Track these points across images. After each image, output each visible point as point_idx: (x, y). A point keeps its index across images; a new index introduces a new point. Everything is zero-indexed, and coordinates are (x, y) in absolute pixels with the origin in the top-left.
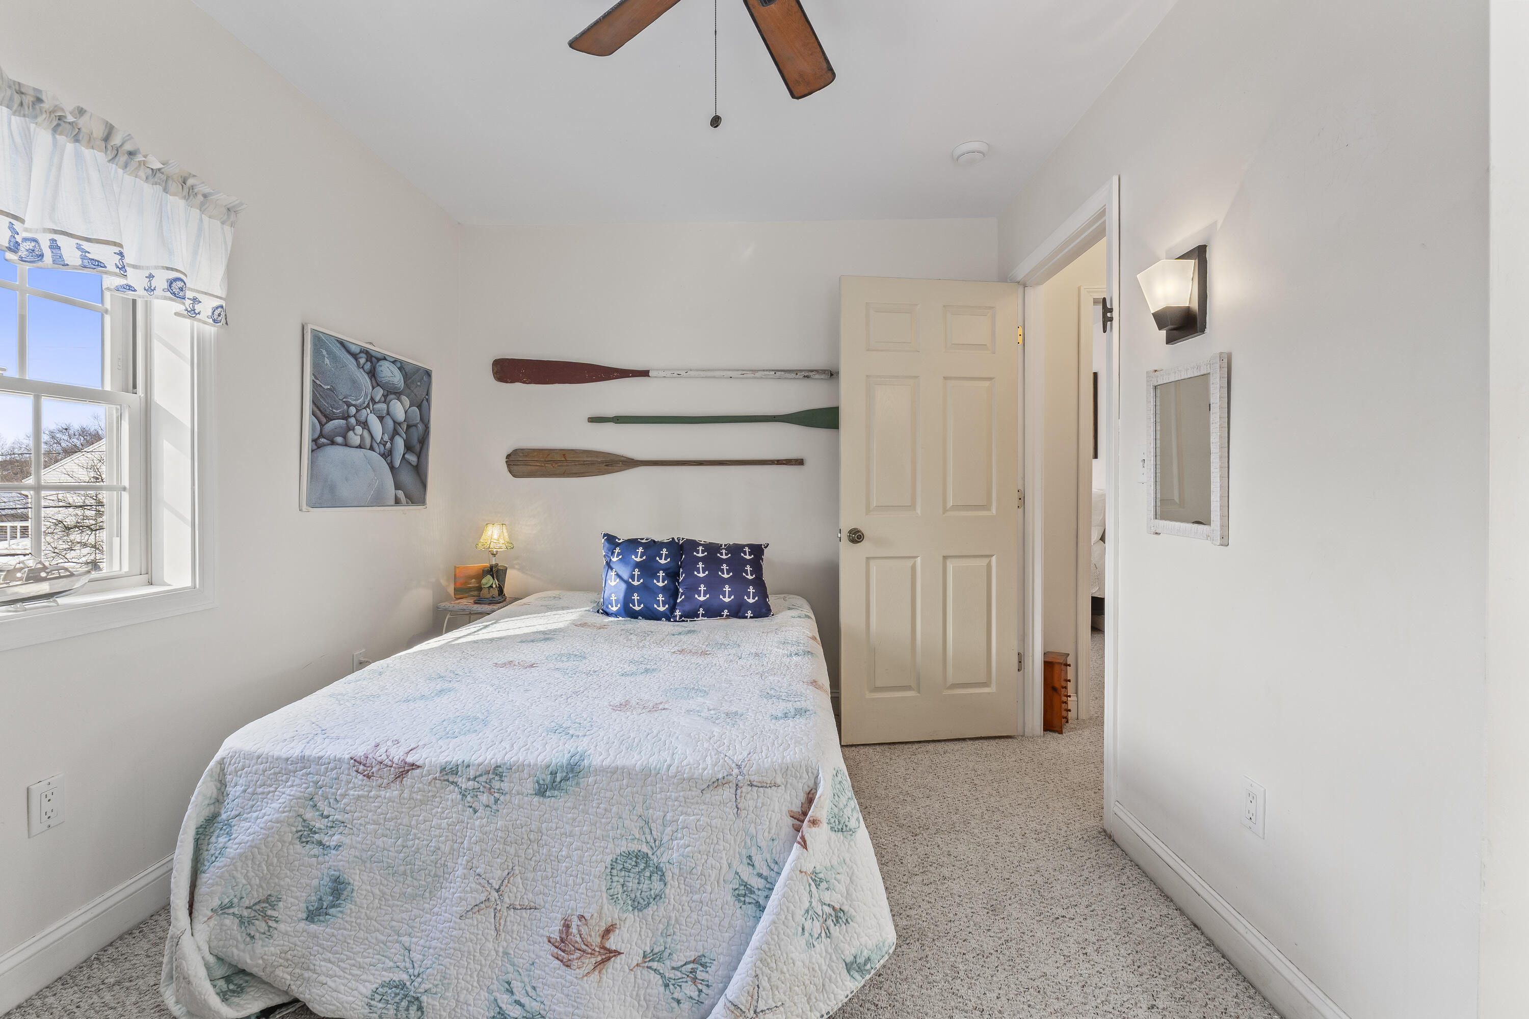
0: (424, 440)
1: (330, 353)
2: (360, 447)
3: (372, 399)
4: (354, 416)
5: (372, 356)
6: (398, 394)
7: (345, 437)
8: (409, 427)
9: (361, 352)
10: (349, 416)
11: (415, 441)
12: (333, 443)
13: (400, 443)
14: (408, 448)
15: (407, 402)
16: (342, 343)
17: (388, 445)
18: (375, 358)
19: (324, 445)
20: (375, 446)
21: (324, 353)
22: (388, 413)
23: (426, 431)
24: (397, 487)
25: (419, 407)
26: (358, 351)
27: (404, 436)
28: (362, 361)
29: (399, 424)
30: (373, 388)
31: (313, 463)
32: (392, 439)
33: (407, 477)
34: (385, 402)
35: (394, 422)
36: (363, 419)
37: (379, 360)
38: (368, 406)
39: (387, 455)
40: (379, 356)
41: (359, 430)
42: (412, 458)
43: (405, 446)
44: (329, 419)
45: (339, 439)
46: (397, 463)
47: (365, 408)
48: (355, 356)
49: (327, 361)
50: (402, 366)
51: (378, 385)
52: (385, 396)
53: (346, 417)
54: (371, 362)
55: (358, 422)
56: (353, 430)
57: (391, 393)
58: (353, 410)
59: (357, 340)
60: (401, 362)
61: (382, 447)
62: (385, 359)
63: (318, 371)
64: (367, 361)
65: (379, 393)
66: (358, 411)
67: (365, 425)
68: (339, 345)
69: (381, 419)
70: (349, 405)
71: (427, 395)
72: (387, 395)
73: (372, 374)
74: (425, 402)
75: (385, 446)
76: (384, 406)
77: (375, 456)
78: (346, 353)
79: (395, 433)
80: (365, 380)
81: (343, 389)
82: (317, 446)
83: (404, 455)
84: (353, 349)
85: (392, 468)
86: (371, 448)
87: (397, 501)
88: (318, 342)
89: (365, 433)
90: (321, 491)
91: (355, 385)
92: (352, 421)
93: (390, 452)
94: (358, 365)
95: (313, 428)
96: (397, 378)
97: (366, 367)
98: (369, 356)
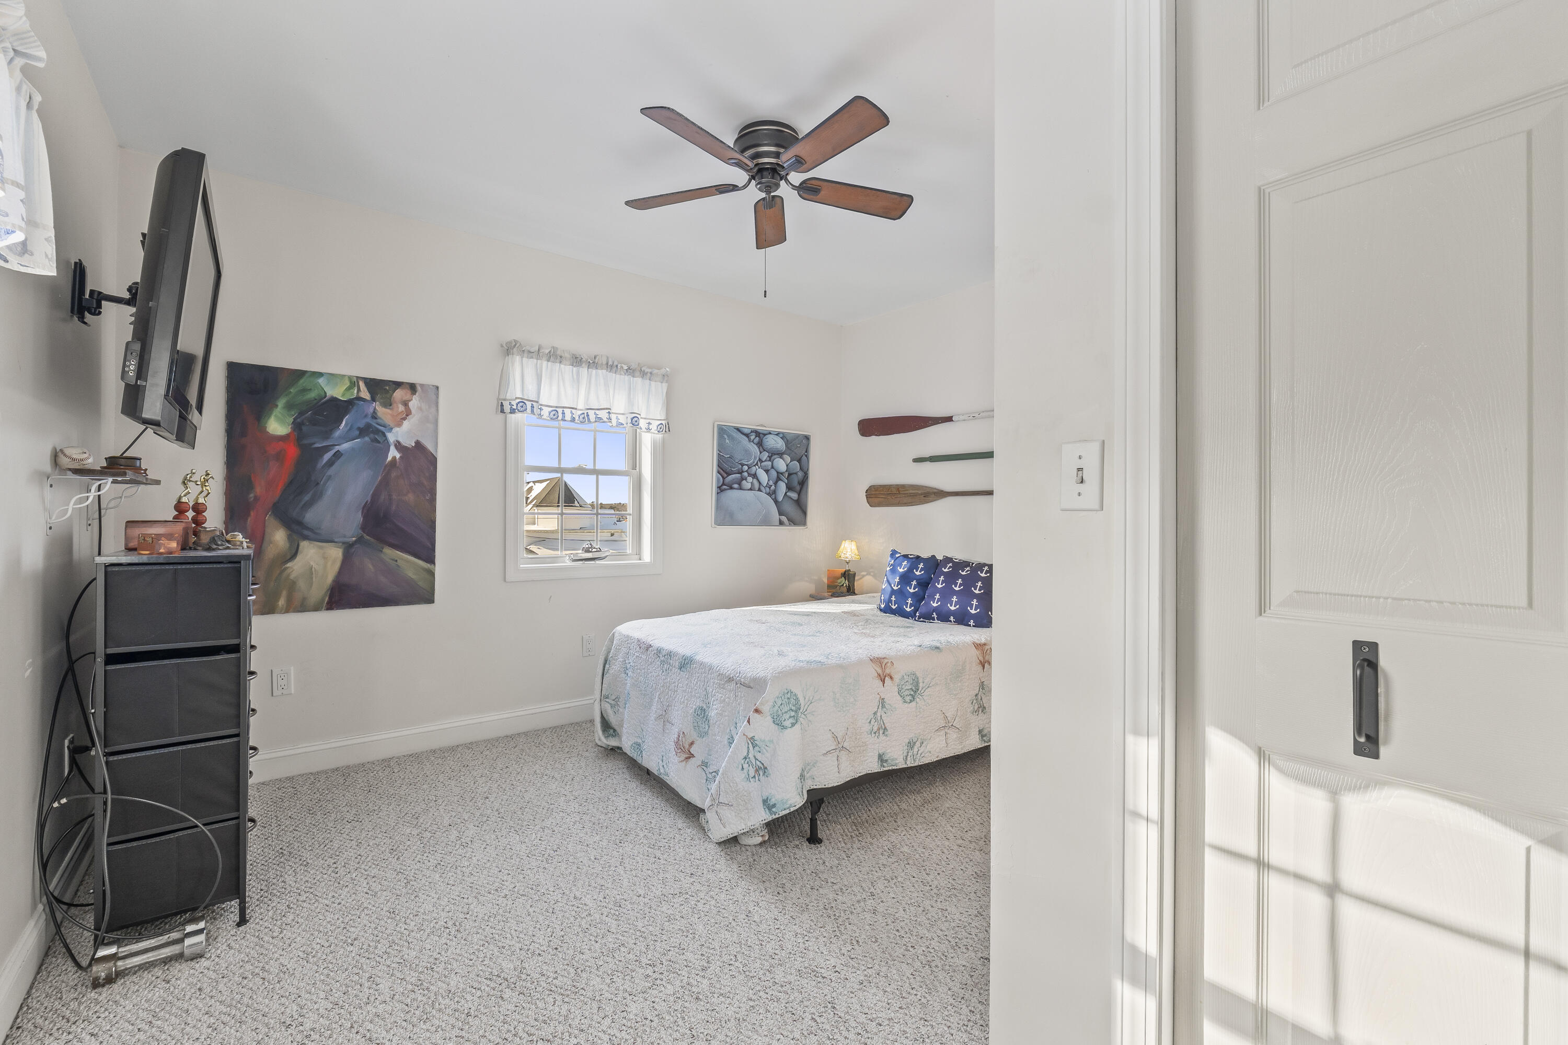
0: (803, 483)
1: (731, 437)
2: (751, 489)
3: (760, 460)
4: (747, 471)
5: (760, 433)
6: (781, 455)
7: (740, 484)
8: (790, 475)
9: (752, 432)
10: (743, 472)
11: (795, 483)
12: (731, 488)
13: (782, 486)
14: (789, 488)
15: (788, 459)
16: (738, 429)
17: (773, 487)
18: (763, 434)
19: (725, 490)
20: (762, 488)
21: (726, 436)
22: (772, 467)
23: (805, 476)
24: (781, 514)
25: (799, 461)
26: (749, 431)
27: (786, 481)
28: (752, 437)
29: (782, 474)
30: (761, 453)
31: (718, 500)
32: (776, 483)
33: (789, 508)
34: (770, 460)
35: (778, 472)
36: (753, 472)
37: (765, 435)
38: (757, 464)
39: (772, 494)
40: (765, 432)
41: (750, 479)
42: (794, 495)
43: (787, 487)
44: (729, 474)
45: (736, 486)
46: (780, 498)
47: (755, 466)
48: (747, 435)
49: (727, 441)
50: (783, 436)
51: (764, 450)
52: (770, 457)
53: (741, 472)
54: (759, 437)
55: (749, 475)
56: (746, 479)
57: (775, 454)
58: (746, 468)
59: (748, 424)
60: (783, 433)
61: (768, 489)
62: (770, 433)
63: (721, 447)
64: (756, 437)
65: (765, 455)
66: (749, 468)
67: (755, 476)
68: (736, 431)
69: (767, 471)
70: (743, 465)
71: (806, 452)
72: (772, 456)
73: (760, 444)
74: (804, 457)
75: (770, 488)
76: (770, 463)
77: (763, 496)
78: (740, 434)
79: (778, 479)
80: (754, 449)
81: (738, 456)
82: (721, 489)
83: (786, 493)
84: (746, 431)
85: (776, 501)
86: (759, 490)
87: (781, 523)
88: (722, 431)
89: (755, 481)
90: (725, 517)
91: (747, 452)
92: (745, 474)
93: (774, 492)
94: (750, 441)
95: (718, 480)
96: (780, 444)
97: (755, 441)
98: (758, 433)
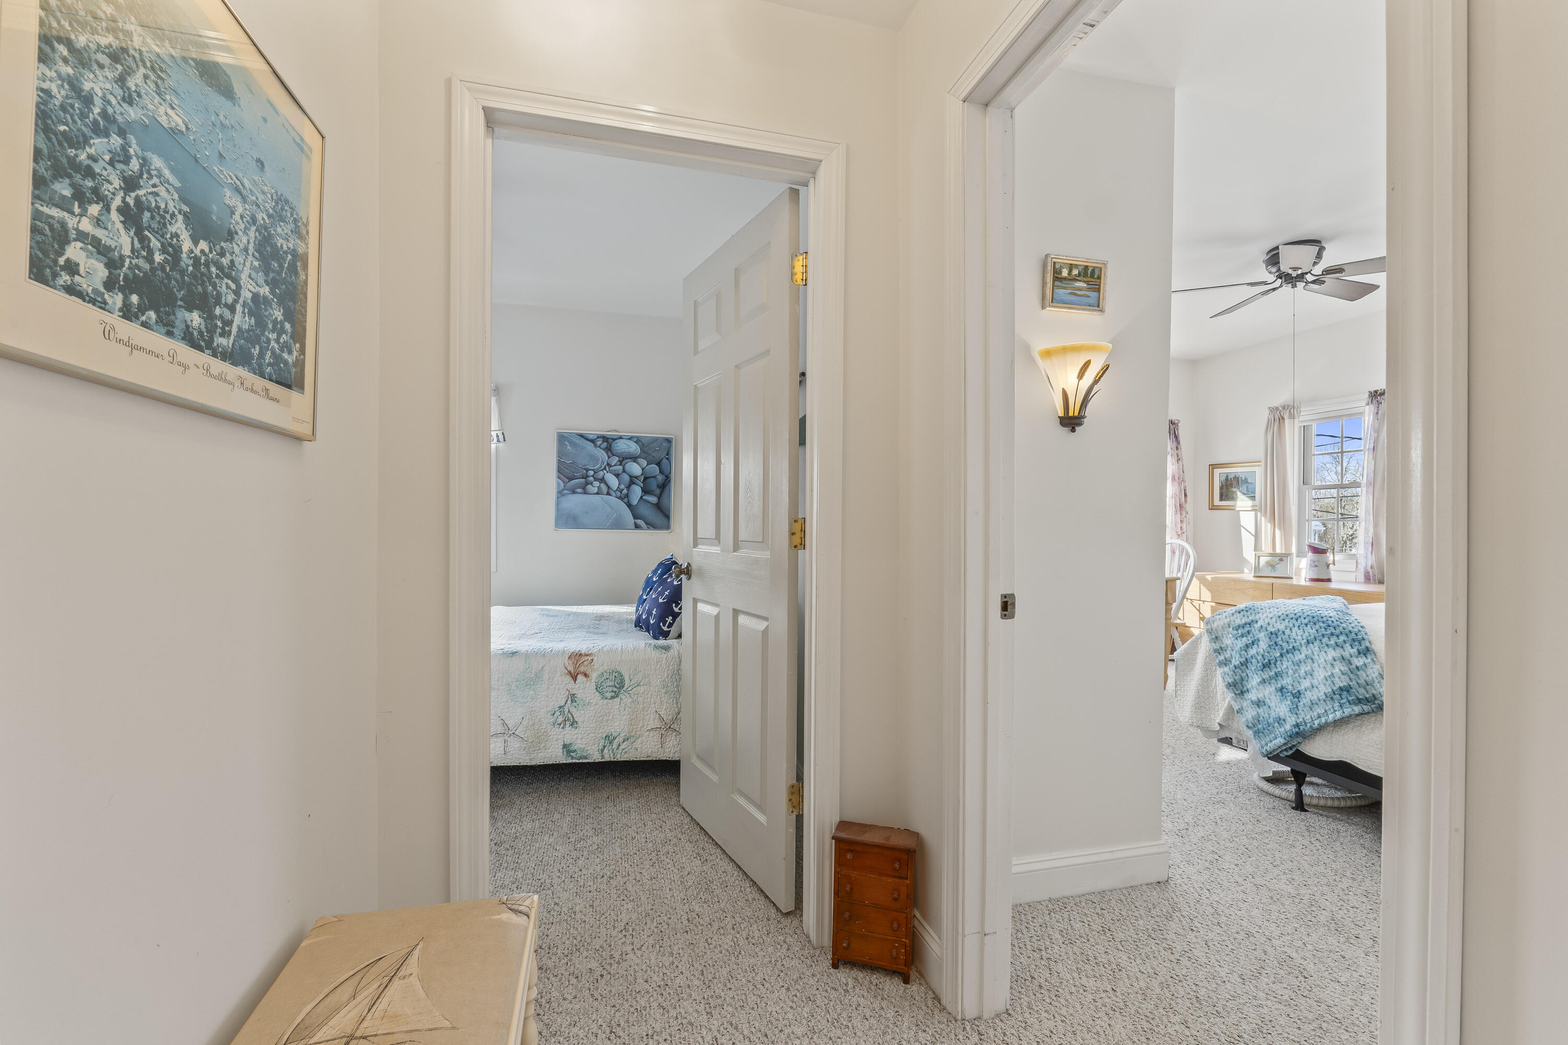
0: (665, 485)
1: (571, 443)
2: (597, 493)
3: (608, 464)
4: (592, 476)
5: (608, 439)
6: (634, 459)
7: (584, 489)
8: (646, 478)
9: (598, 437)
10: (588, 476)
11: (653, 488)
12: (574, 492)
13: (637, 491)
14: (645, 491)
15: (644, 463)
16: (582, 436)
17: (625, 491)
18: (612, 439)
19: (567, 493)
20: (611, 492)
21: (567, 443)
22: (624, 471)
23: (666, 480)
24: (635, 517)
25: (659, 464)
26: (596, 437)
27: (642, 485)
28: (599, 443)
29: (636, 477)
30: (609, 457)
31: (558, 504)
32: (628, 487)
33: (645, 511)
34: (621, 465)
35: (630, 476)
36: (601, 477)
37: (614, 440)
38: (605, 468)
39: (625, 498)
40: (615, 437)
41: (597, 484)
42: (653, 499)
43: (643, 491)
44: (571, 479)
45: (579, 490)
46: (635, 502)
47: (602, 470)
48: (593, 441)
49: (569, 448)
50: (638, 440)
51: (614, 455)
53: (585, 477)
54: (607, 442)
55: (596, 479)
56: (591, 484)
57: (627, 459)
58: (591, 473)
59: (594, 430)
60: (637, 437)
61: (618, 494)
62: (621, 438)
63: (561, 454)
64: (603, 442)
65: (615, 460)
66: (595, 473)
67: (602, 480)
68: (579, 437)
69: (617, 475)
70: (587, 470)
71: (667, 455)
72: (623, 460)
73: (609, 449)
74: (665, 460)
75: (621, 492)
76: (621, 467)
77: (613, 500)
78: (584, 440)
79: (632, 483)
80: (602, 455)
81: (582, 461)
82: (562, 494)
83: (641, 497)
84: (591, 437)
85: (629, 505)
86: (608, 494)
87: (637, 527)
88: (562, 439)
89: (603, 485)
90: (566, 520)
91: (593, 458)
92: (591, 479)
93: (627, 496)
94: (595, 446)
95: (558, 485)
96: (634, 448)
97: (602, 446)
98: (605, 439)
